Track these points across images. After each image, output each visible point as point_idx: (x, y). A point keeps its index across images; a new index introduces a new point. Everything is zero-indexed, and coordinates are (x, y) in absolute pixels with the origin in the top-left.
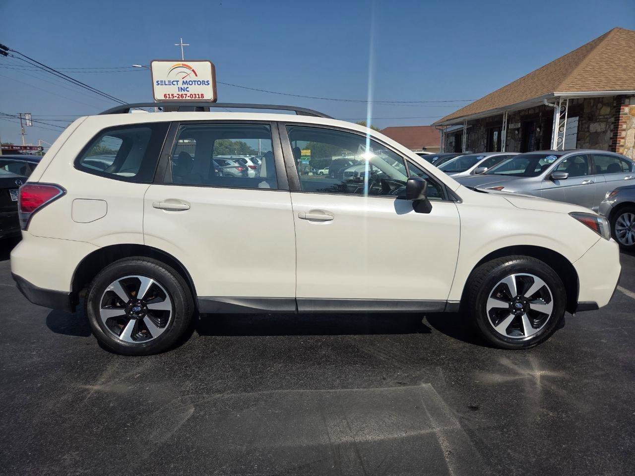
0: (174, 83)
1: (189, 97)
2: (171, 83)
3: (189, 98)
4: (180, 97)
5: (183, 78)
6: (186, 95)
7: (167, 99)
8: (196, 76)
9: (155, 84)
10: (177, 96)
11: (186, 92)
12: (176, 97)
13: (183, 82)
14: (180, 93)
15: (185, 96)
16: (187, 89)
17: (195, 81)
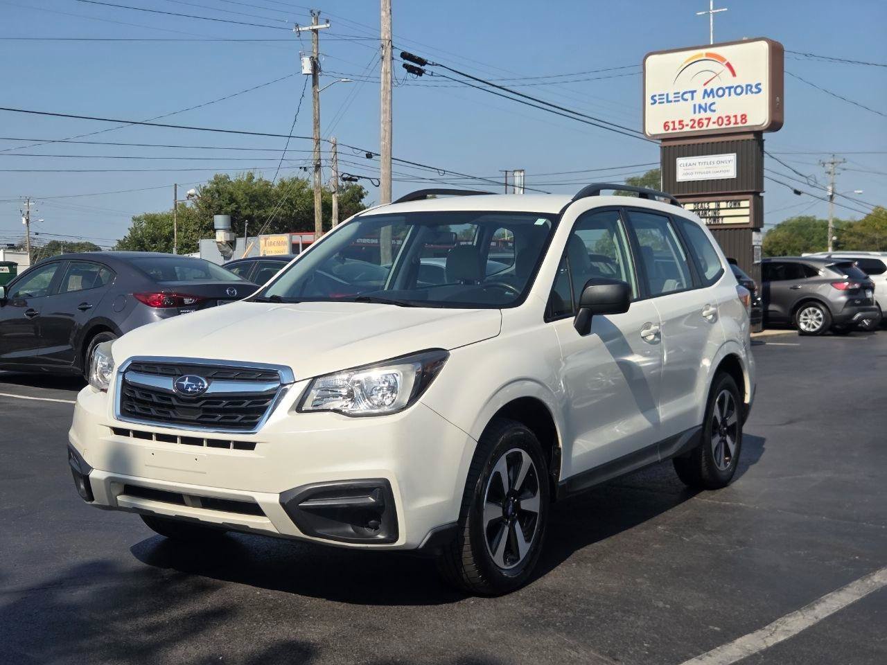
0: (685, 96)
1: (714, 123)
2: (680, 97)
3: (716, 126)
4: (696, 125)
5: (705, 84)
6: (709, 119)
7: (670, 131)
8: (734, 75)
9: (648, 101)
10: (691, 123)
11: (709, 114)
12: (687, 125)
13: (706, 91)
14: (697, 117)
15: (705, 122)
16: (713, 107)
17: (730, 88)
